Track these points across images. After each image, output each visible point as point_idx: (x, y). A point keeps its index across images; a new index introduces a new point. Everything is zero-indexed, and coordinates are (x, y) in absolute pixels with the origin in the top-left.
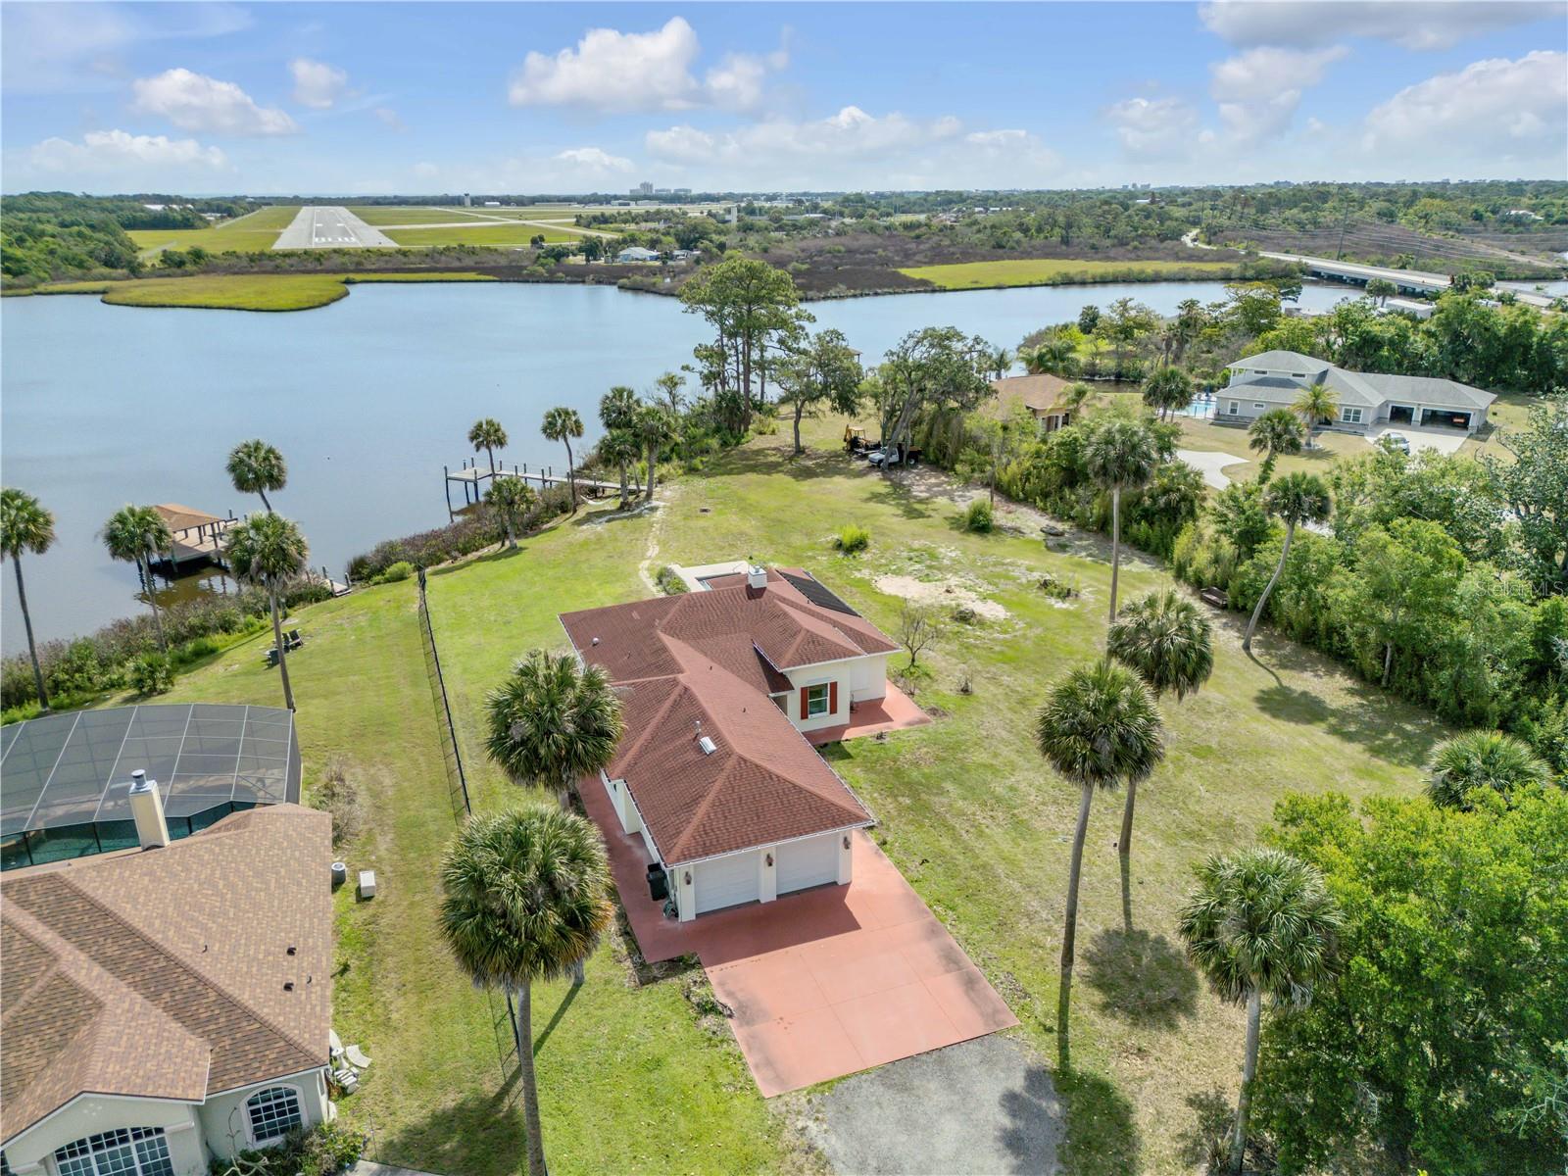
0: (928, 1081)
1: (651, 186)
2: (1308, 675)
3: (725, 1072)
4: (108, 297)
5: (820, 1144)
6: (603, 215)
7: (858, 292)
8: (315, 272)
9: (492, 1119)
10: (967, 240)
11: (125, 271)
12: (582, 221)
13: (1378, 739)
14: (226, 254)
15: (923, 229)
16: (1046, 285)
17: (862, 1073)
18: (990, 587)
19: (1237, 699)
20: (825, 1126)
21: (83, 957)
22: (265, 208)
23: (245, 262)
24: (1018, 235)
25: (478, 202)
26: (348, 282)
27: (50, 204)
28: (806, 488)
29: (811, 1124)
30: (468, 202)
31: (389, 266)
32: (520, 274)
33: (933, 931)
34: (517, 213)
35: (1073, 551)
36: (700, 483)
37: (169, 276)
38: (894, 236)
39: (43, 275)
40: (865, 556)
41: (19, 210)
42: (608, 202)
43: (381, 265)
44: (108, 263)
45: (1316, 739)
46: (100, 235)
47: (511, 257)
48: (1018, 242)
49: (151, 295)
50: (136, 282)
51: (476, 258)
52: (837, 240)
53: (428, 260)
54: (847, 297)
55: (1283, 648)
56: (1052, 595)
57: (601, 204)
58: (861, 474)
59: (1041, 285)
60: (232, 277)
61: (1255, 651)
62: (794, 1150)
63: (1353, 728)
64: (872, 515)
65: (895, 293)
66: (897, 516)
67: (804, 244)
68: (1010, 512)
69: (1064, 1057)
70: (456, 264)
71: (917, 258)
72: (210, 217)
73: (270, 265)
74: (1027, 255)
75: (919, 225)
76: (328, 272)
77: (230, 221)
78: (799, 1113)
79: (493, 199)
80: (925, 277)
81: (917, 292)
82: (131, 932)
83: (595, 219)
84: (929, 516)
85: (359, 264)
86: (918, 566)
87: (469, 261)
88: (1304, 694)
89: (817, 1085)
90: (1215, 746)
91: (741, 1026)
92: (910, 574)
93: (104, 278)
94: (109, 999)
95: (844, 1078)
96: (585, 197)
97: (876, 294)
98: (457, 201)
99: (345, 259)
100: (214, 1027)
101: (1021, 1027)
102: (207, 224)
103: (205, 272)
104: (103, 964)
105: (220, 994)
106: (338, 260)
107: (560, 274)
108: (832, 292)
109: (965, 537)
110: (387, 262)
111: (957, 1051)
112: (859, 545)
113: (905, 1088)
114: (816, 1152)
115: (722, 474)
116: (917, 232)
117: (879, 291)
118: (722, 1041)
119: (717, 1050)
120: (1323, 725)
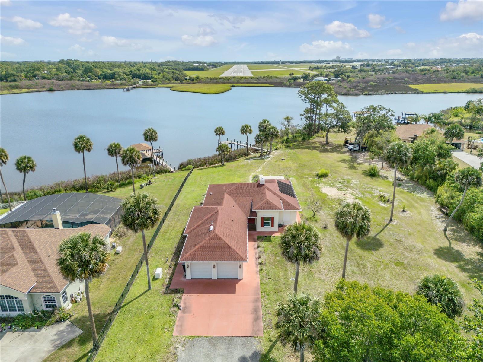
0: (222, 345)
1: (340, 57)
2: (465, 245)
3: (168, 325)
4: (173, 89)
5: (179, 354)
6: (318, 67)
7: (389, 92)
8: (226, 83)
9: (103, 320)
10: (442, 76)
11: (179, 82)
12: (311, 68)
13: (477, 273)
14: (206, 78)
15: (427, 72)
16: (465, 92)
17: (205, 337)
18: (361, 195)
19: (428, 248)
20: (183, 349)
21: (21, 251)
22: (226, 65)
23: (209, 80)
24: (463, 74)
25: (283, 63)
26: (233, 86)
27: (171, 64)
28: (321, 156)
29: (180, 347)
30: (281, 63)
31: (247, 82)
32: (281, 85)
33: (256, 300)
34: (293, 66)
35: (402, 187)
36: (288, 151)
37: (189, 83)
38: (415, 74)
39: (160, 82)
40: (325, 180)
41: (164, 65)
42: (323, 63)
43: (244, 81)
44: (176, 80)
45: (449, 268)
46: (178, 72)
47: (281, 80)
48: (462, 77)
49: (182, 88)
50: (181, 85)
51: (271, 80)
52: (393, 75)
53: (257, 80)
54: (384, 94)
55: (461, 233)
56: (382, 201)
57: (321, 63)
58: (344, 153)
59: (463, 92)
60: (204, 84)
61: (448, 232)
62: (170, 353)
63: (469, 267)
64: (337, 167)
65: (403, 93)
66: (345, 167)
67: (379, 76)
68: (388, 171)
69: (270, 351)
70: (265, 81)
71: (419, 81)
72: (210, 67)
73: (215, 81)
74: (464, 81)
75: (426, 70)
76: (229, 83)
77: (215, 69)
78: (179, 343)
79: (288, 62)
80: (417, 88)
81: (412, 93)
82: (34, 248)
83: (315, 68)
84: (357, 169)
85: (238, 81)
86: (341, 185)
87: (269, 81)
88: (458, 251)
89: (189, 336)
90: (405, 263)
91: (181, 313)
92: (335, 187)
93: (174, 83)
94: (20, 263)
95: (198, 337)
96: (316, 61)
97: (396, 93)
98: (277, 63)
99: (235, 80)
100: (40, 276)
101: (262, 337)
102: (208, 69)
103: (198, 83)
104: (25, 254)
105: (45, 268)
106: (233, 80)
107: (293, 85)
108: (379, 92)
109: (365, 177)
110: (246, 81)
111: (238, 339)
112: (325, 175)
113: (214, 345)
114: (176, 355)
115: (297, 149)
116: (425, 72)
117: (397, 92)
118: (173, 316)
119: (170, 318)
120: (457, 264)
